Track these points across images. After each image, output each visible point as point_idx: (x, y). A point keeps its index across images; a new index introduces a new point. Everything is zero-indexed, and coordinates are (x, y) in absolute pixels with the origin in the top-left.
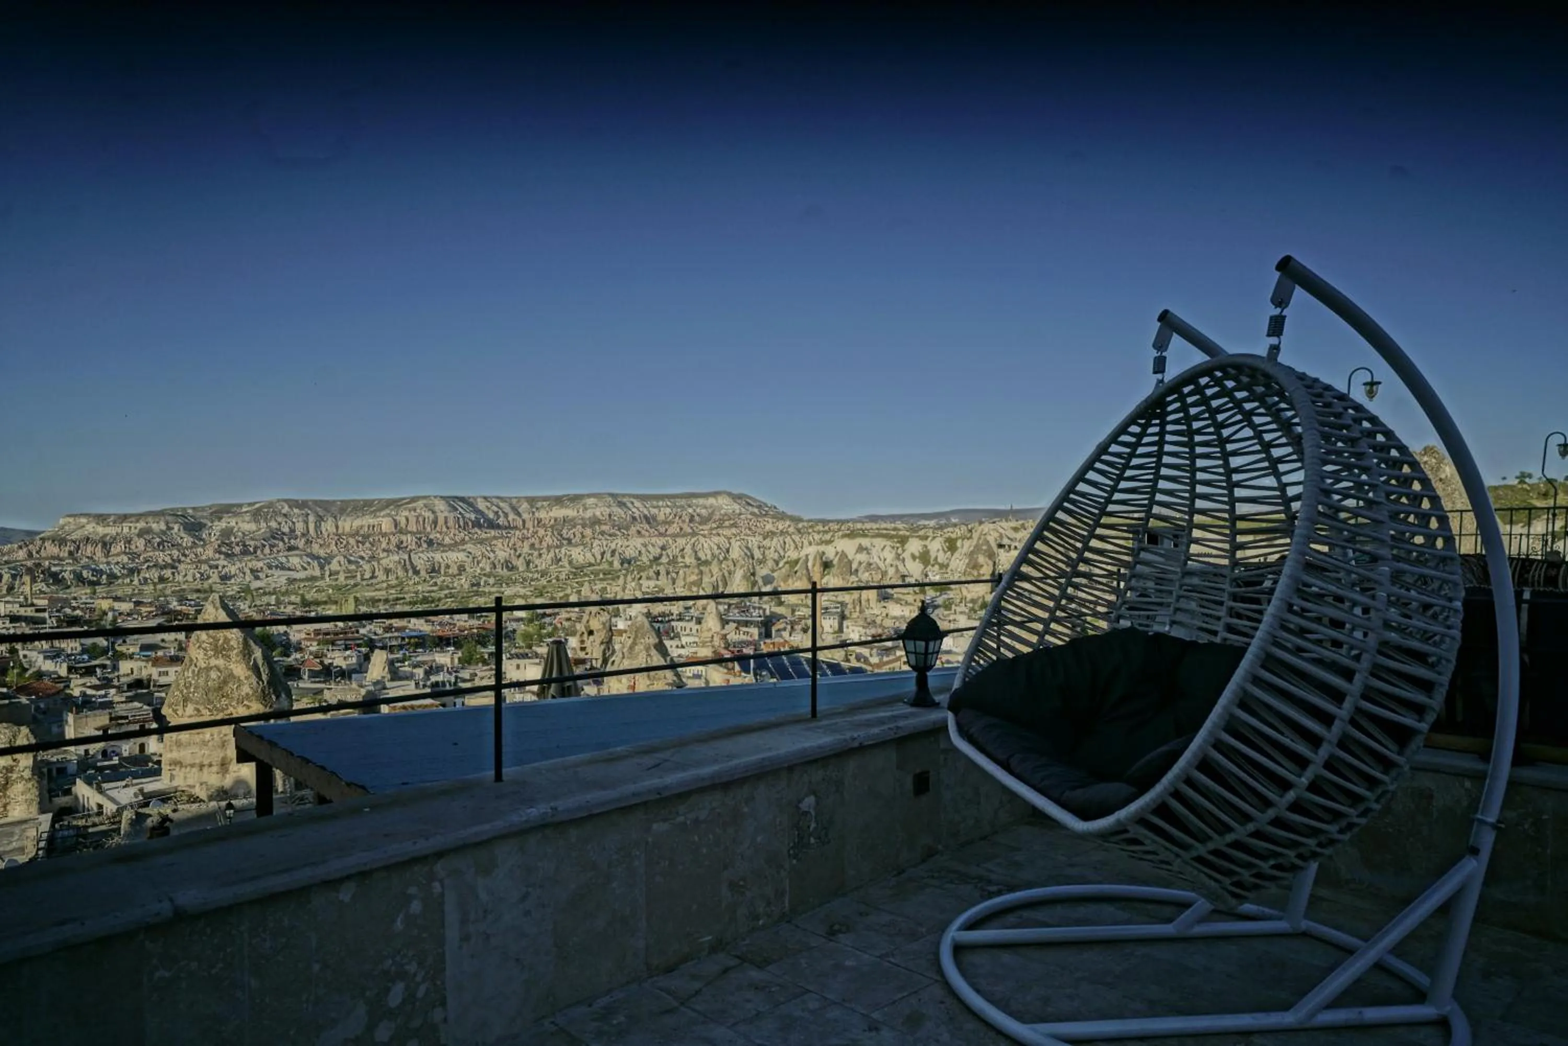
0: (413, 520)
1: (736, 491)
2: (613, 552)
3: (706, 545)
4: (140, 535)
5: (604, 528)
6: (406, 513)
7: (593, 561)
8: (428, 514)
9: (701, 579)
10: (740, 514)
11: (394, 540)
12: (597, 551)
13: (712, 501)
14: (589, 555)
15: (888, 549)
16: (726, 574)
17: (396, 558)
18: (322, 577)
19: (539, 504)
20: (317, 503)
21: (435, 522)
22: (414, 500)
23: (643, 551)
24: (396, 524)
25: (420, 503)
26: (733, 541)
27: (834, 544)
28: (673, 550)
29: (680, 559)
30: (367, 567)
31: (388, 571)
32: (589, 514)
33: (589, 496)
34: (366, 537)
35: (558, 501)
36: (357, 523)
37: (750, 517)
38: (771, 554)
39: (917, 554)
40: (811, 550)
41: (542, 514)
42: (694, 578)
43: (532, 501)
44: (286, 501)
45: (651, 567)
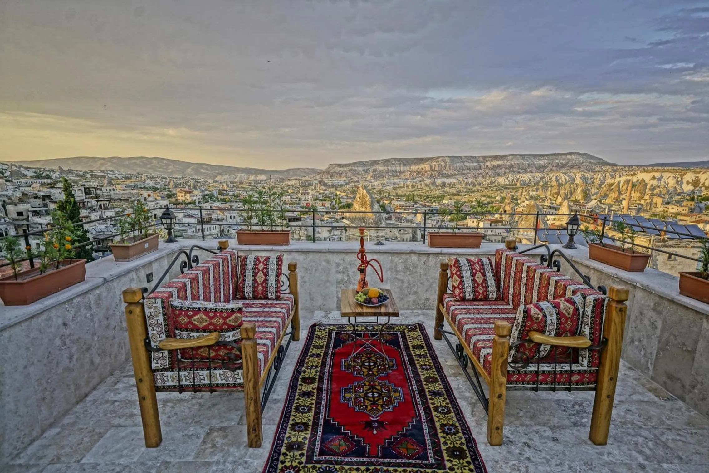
0: (437, 166)
1: (581, 152)
2: (517, 180)
3: (563, 177)
4: (349, 171)
5: (515, 169)
6: (435, 163)
7: (508, 183)
8: (443, 163)
9: (559, 192)
10: (583, 163)
11: (430, 173)
12: (510, 179)
13: (568, 157)
14: (507, 181)
15: (671, 178)
16: (573, 190)
17: (430, 180)
18: (404, 187)
19: (487, 159)
20: (404, 159)
21: (445, 167)
22: (438, 158)
23: (532, 179)
24: (431, 167)
25: (440, 159)
26: (577, 175)
27: (637, 176)
28: (547, 179)
29: (549, 183)
30: (419, 184)
31: (426, 185)
32: (508, 163)
33: (510, 155)
34: (420, 173)
35: (496, 158)
36: (417, 167)
37: (588, 164)
38: (597, 182)
39: (691, 181)
40: (623, 179)
41: (488, 164)
42: (556, 191)
43: (484, 157)
44: (394, 159)
45: (535, 186)
